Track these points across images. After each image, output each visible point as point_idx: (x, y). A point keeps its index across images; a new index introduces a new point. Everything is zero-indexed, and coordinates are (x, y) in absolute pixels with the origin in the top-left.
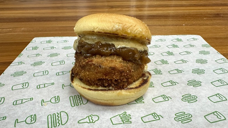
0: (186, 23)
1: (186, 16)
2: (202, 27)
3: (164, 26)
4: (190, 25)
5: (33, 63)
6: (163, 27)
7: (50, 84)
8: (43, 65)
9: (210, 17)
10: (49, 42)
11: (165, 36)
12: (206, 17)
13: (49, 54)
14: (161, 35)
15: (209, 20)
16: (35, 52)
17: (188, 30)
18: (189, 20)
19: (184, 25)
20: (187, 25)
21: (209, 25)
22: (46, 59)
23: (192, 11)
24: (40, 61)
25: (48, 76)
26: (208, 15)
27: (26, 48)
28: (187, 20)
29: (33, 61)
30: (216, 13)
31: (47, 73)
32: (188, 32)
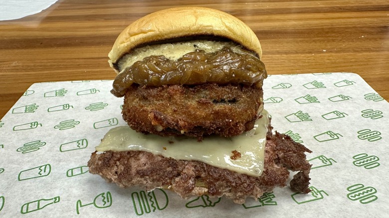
0: (329, 47)
1: (327, 33)
2: (361, 54)
3: (286, 53)
4: (336, 52)
5: (21, 145)
6: (285, 55)
7: (51, 201)
8: (42, 150)
9: (371, 33)
10: (61, 93)
11: (290, 76)
12: (364, 33)
13: (57, 121)
14: (282, 74)
15: (370, 39)
16: (30, 118)
17: (333, 63)
18: (333, 41)
19: (324, 51)
20: (331, 52)
21: (373, 51)
22: (50, 135)
23: (337, 21)
24: (36, 139)
25: (48, 179)
26: (367, 30)
27: (12, 109)
28: (328, 41)
29: (23, 139)
30: (382, 25)
31: (48, 170)
32: (333, 65)
